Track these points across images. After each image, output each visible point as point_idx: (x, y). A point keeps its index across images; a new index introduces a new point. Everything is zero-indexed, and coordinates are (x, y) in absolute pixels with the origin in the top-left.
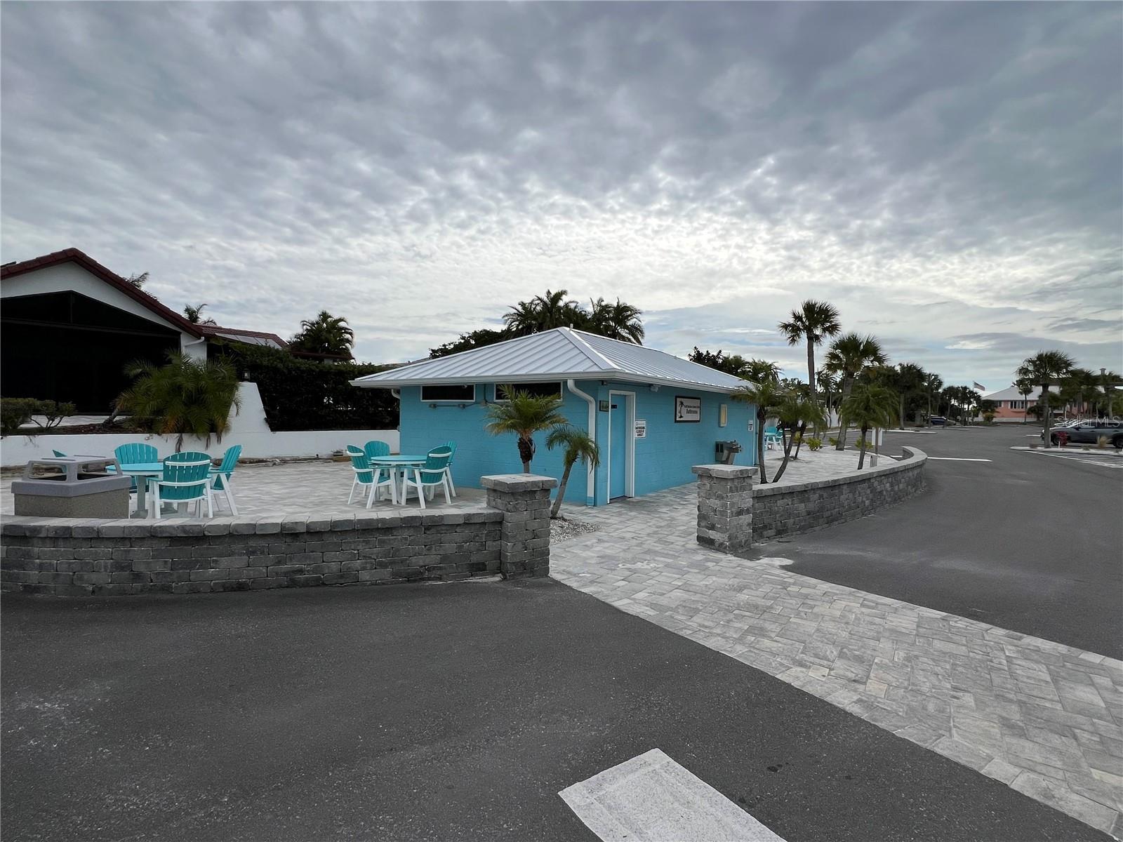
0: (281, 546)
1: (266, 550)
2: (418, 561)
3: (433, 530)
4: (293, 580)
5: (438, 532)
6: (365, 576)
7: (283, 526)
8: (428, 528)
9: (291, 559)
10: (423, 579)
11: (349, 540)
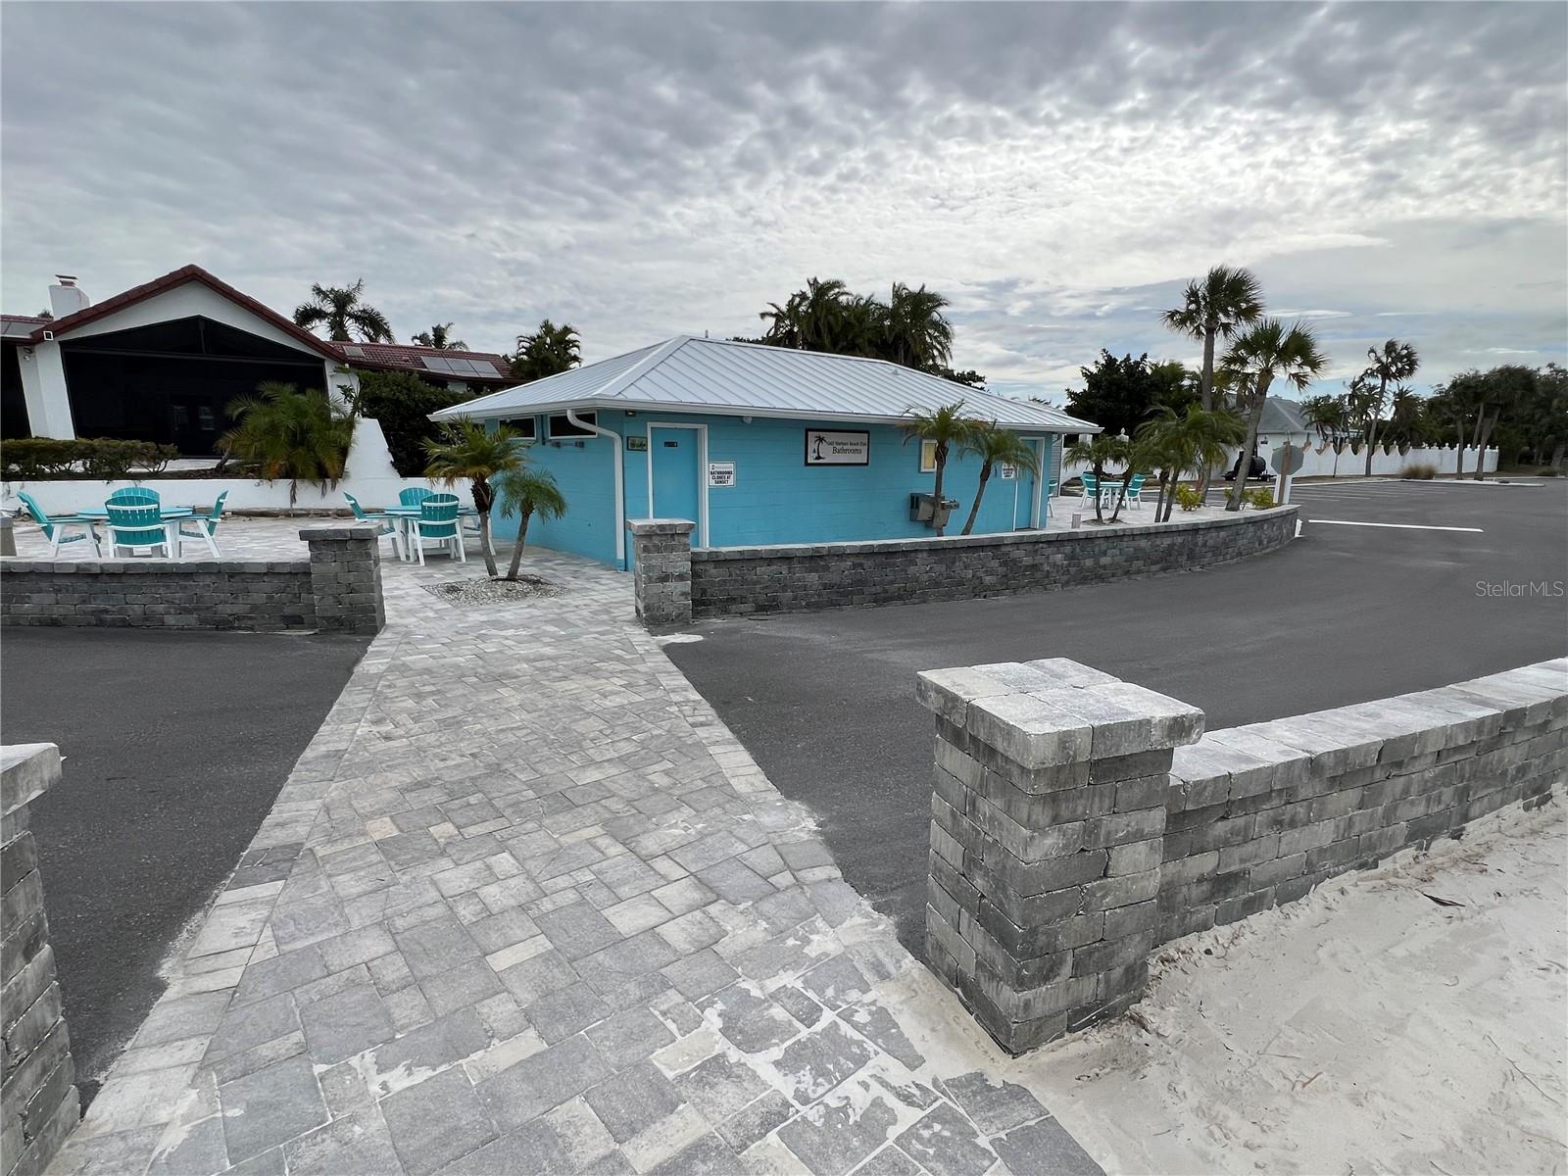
0: (82, 585)
1: (71, 589)
2: (226, 610)
3: (237, 578)
4: (101, 620)
5: (243, 581)
6: (170, 620)
7: (78, 566)
8: (231, 576)
9: (95, 599)
10: (234, 628)
11: (148, 583)
